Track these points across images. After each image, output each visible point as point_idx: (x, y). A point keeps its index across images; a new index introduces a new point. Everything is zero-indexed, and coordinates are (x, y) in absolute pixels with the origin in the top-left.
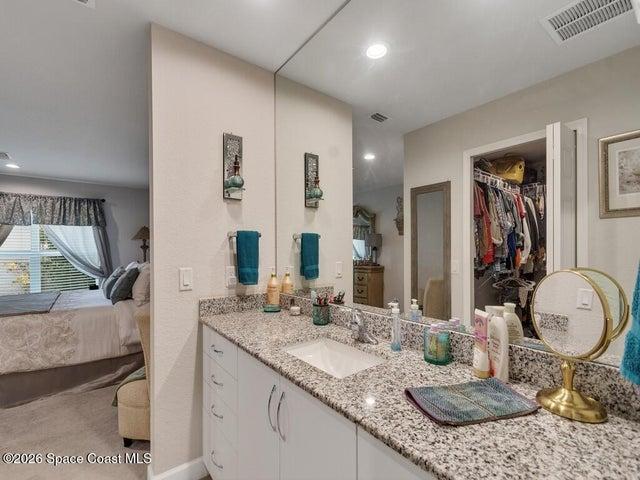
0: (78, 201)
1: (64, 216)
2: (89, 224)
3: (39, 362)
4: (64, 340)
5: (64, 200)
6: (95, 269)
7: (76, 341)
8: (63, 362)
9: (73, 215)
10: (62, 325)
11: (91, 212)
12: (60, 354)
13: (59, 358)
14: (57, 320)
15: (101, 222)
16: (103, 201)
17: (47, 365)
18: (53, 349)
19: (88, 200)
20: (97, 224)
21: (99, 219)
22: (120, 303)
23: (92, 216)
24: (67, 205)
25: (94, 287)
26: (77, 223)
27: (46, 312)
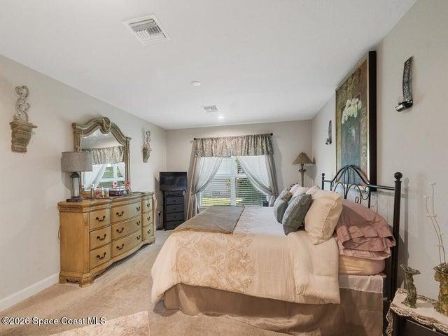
0: (256, 137)
1: (248, 148)
2: (263, 153)
3: (224, 284)
4: (243, 266)
5: (248, 137)
6: (266, 188)
7: (252, 271)
8: (242, 290)
9: (253, 148)
10: (241, 250)
11: (264, 144)
12: (239, 280)
13: (238, 284)
14: (238, 243)
15: (270, 151)
16: (272, 134)
17: (229, 288)
18: (234, 273)
19: (262, 135)
20: (268, 153)
21: (269, 149)
22: (292, 234)
23: (265, 148)
24: (250, 141)
25: (266, 204)
26: (256, 154)
27: (230, 233)
